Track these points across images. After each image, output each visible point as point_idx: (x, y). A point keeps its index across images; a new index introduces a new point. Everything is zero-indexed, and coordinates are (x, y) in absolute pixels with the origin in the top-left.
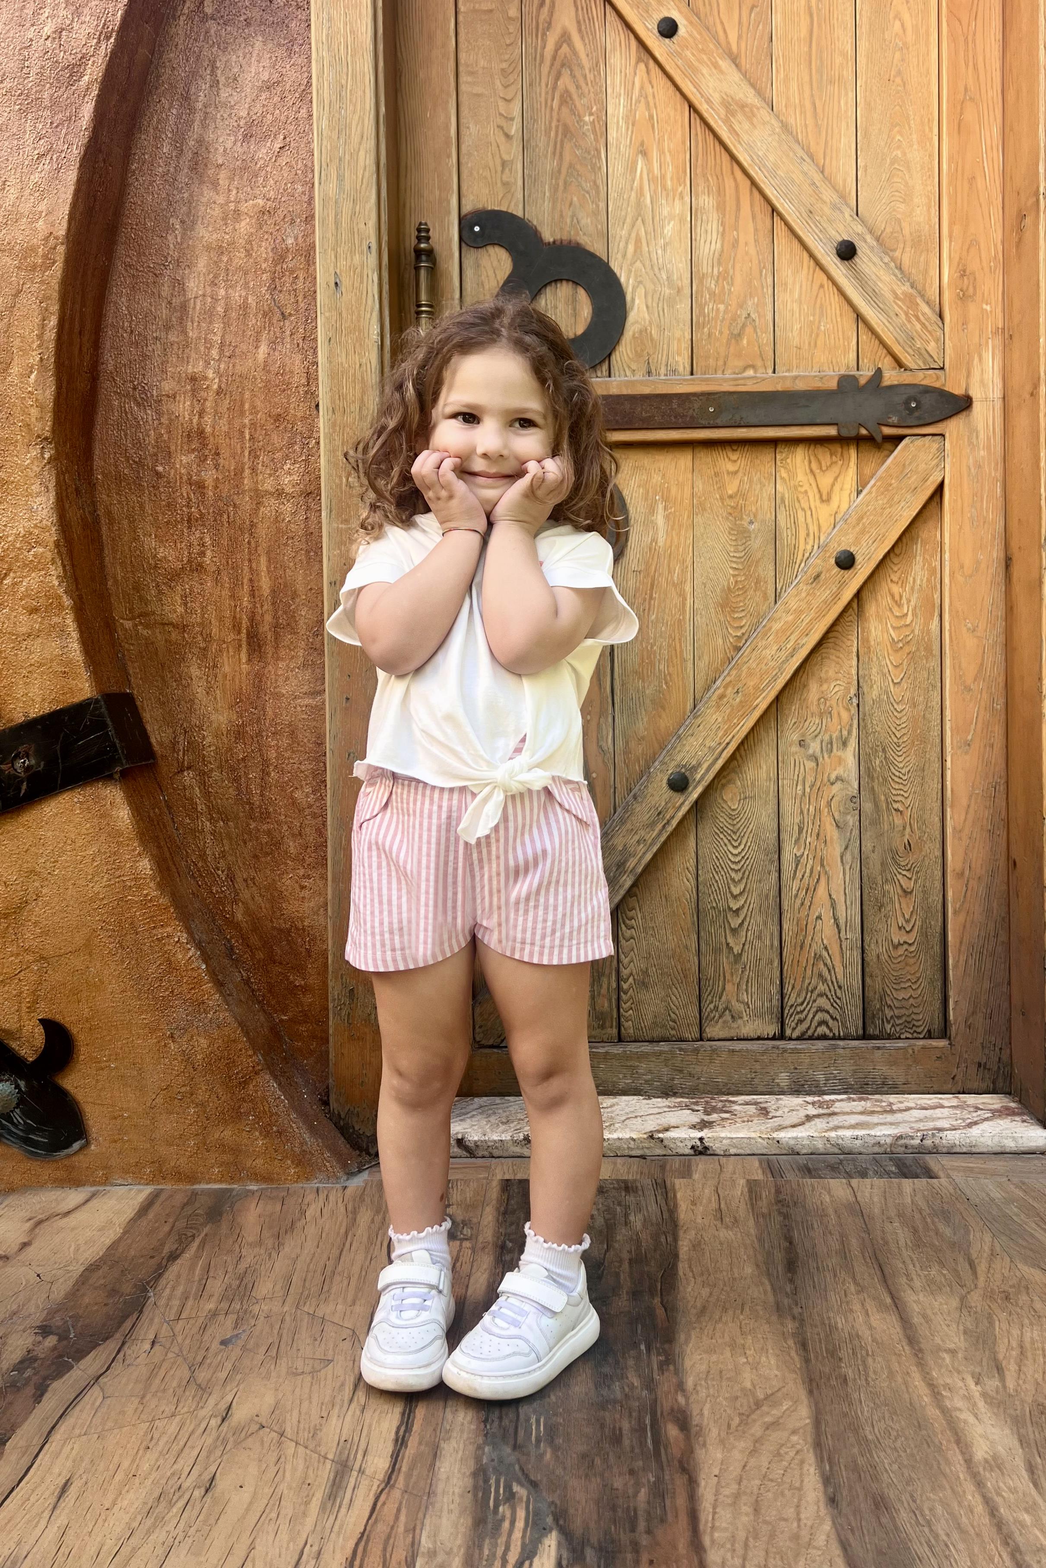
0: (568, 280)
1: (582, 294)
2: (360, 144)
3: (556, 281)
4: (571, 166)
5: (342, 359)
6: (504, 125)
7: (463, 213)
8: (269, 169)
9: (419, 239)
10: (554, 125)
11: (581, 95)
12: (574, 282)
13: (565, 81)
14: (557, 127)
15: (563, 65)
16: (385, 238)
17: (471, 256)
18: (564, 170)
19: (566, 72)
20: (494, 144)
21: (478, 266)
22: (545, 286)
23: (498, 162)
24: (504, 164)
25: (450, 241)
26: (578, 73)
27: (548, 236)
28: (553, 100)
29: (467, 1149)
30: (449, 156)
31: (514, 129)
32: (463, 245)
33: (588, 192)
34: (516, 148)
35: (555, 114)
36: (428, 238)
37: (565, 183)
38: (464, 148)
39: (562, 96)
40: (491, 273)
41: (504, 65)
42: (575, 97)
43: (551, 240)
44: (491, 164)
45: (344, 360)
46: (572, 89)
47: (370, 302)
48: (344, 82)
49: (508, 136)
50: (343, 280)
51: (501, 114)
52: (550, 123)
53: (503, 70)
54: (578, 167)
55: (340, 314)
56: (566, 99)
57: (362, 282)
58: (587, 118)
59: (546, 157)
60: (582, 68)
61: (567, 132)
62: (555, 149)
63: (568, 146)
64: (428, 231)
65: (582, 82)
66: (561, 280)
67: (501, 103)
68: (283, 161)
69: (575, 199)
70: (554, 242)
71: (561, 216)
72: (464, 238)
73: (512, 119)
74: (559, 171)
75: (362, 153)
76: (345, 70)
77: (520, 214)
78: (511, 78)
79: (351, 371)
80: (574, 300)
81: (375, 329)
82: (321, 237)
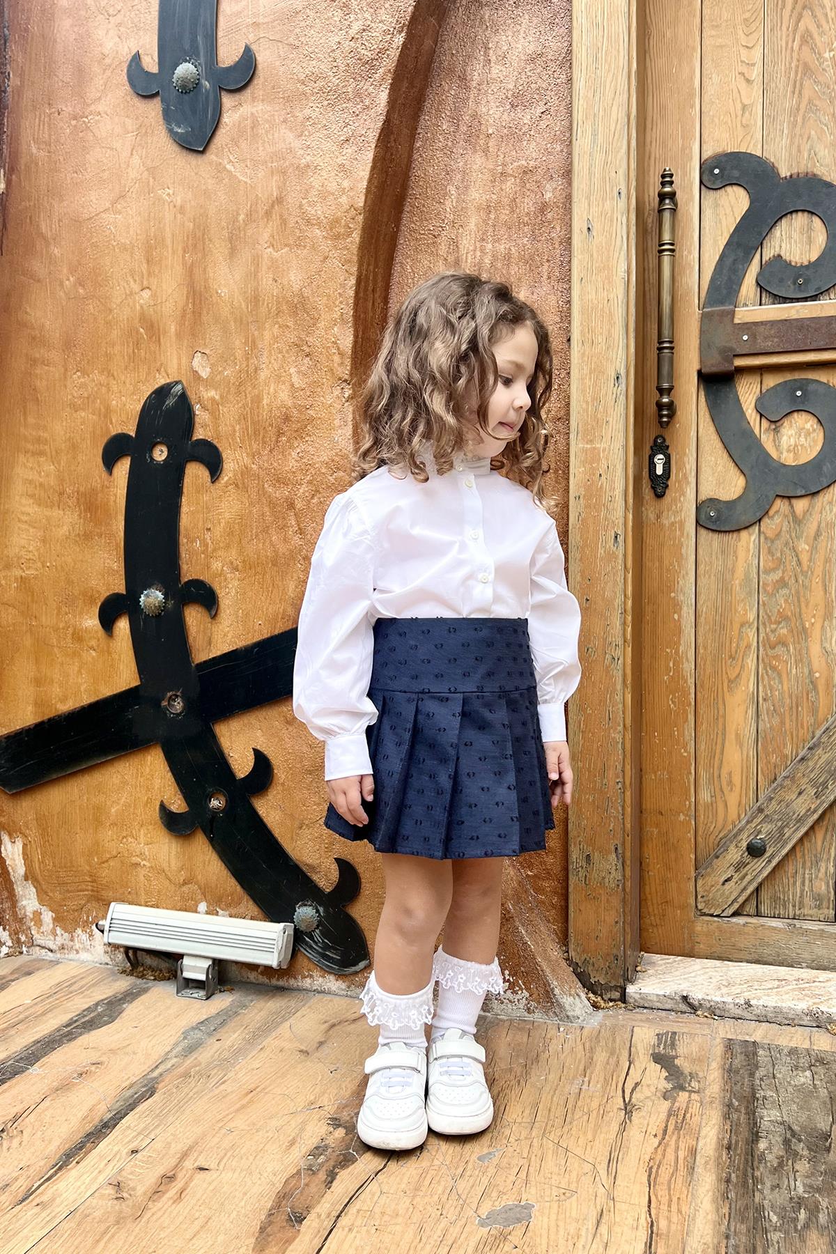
0: (803, 211)
1: (817, 222)
2: (613, 99)
3: (791, 213)
4: (810, 101)
5: (592, 296)
6: (745, 71)
7: (705, 157)
8: (532, 133)
9: (663, 184)
10: (793, 65)
11: (822, 34)
12: (809, 212)
13: (807, 22)
14: (797, 67)
15: (804, 7)
16: (634, 184)
17: (710, 196)
18: (803, 106)
19: (807, 13)
20: (735, 91)
21: (717, 205)
22: (781, 218)
23: (739, 106)
24: (744, 107)
25: (692, 184)
26: (819, 13)
27: (784, 172)
28: (794, 41)
29: (691, 1005)
30: (692, 106)
31: (755, 74)
32: (702, 187)
33: (826, 125)
34: (757, 90)
35: (795, 55)
36: (671, 183)
37: (804, 119)
38: (706, 98)
39: (802, 37)
40: (728, 211)
41: (747, 15)
42: (816, 36)
43: (788, 174)
44: (732, 110)
45: (594, 297)
46: (813, 28)
47: (618, 242)
48: (600, 45)
49: (748, 81)
50: (595, 225)
51: (742, 62)
52: (790, 64)
53: (746, 20)
54: (817, 102)
55: (592, 256)
56: (807, 39)
57: (611, 226)
58: (827, 55)
59: (785, 96)
60: (823, 7)
61: (807, 70)
62: (795, 88)
63: (807, 83)
64: (671, 175)
65: (823, 22)
66: (797, 211)
67: (744, 52)
68: (543, 125)
69: (813, 132)
70: (791, 176)
71: (799, 151)
72: (703, 181)
73: (753, 65)
74: (798, 109)
75: (615, 108)
76: (601, 33)
77: (759, 154)
78: (753, 26)
79: (600, 306)
80: (810, 229)
81: (623, 267)
82: (576, 188)
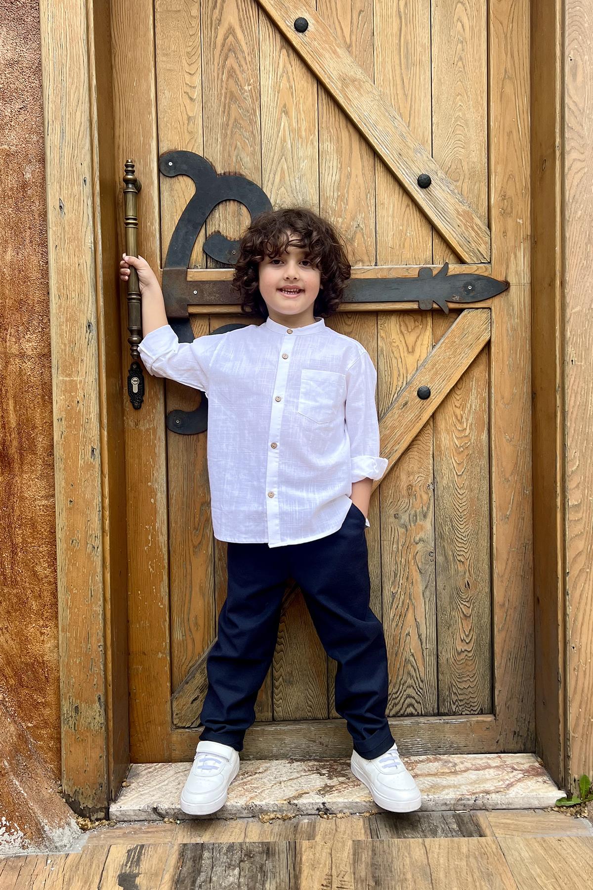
0: (234, 200)
1: (244, 210)
2: (77, 106)
3: (226, 201)
4: (236, 120)
5: (65, 260)
6: (189, 91)
7: (161, 152)
8: (12, 123)
9: (127, 172)
10: (223, 92)
11: (243, 71)
12: (238, 201)
13: (231, 61)
14: (226, 94)
15: (230, 50)
16: (97, 173)
17: (166, 183)
18: (231, 123)
19: (231, 55)
20: (182, 105)
21: (172, 190)
22: (219, 204)
23: (185, 117)
24: (189, 118)
25: (151, 172)
26: (240, 56)
27: (220, 170)
28: (223, 74)
29: (160, 815)
30: (150, 113)
31: (196, 94)
32: (161, 175)
33: (248, 139)
34: (198, 107)
35: (224, 85)
36: (133, 172)
37: (232, 132)
38: (160, 107)
39: (229, 72)
40: (181, 195)
41: (189, 49)
42: (238, 72)
43: (223, 172)
44: (180, 119)
45: (67, 261)
46: (236, 67)
47: (85, 219)
48: (64, 62)
49: (191, 99)
50: (65, 204)
51: (186, 84)
52: (221, 90)
53: (188, 53)
54: (241, 122)
55: (64, 228)
56: (232, 74)
57: (79, 206)
58: (246, 88)
59: (218, 114)
60: (243, 52)
61: (233, 97)
62: (225, 108)
63: (233, 107)
64: (133, 166)
65: (243, 63)
66: (230, 200)
67: (187, 77)
68: (21, 118)
69: (239, 143)
70: (224, 173)
71: (229, 155)
72: (161, 170)
73: (194, 87)
74: (228, 125)
75: (78, 114)
76: (65, 53)
77: (201, 154)
78: (194, 59)
79: (73, 269)
80: (240, 214)
81: (90, 239)
82: (49, 174)
